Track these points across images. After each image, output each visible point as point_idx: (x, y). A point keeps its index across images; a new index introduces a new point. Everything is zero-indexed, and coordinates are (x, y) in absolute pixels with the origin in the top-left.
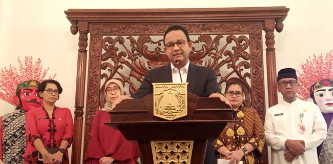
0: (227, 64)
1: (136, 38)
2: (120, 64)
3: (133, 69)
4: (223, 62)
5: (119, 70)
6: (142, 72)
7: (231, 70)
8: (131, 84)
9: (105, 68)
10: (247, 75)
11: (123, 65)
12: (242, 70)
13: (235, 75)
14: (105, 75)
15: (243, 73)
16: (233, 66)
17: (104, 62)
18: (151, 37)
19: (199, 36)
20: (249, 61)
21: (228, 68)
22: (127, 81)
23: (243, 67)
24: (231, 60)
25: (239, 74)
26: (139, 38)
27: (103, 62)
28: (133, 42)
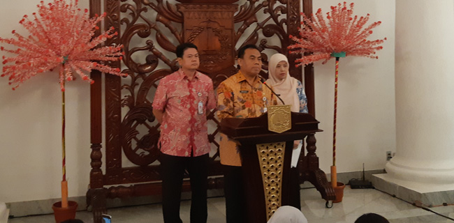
0: (263, 8)
2: (143, 6)
3: (160, 13)
4: (260, 6)
5: (142, 13)
6: (171, 18)
7: (268, 15)
8: (158, 31)
9: (125, 11)
10: (283, 21)
11: (147, 7)
12: (279, 15)
13: (271, 22)
14: (126, 20)
15: (280, 19)
16: (270, 11)
17: (124, 3)
20: (285, 5)
21: (265, 13)
22: (153, 28)
23: (279, 12)
24: (268, 5)
25: (275, 20)
27: (122, 3)
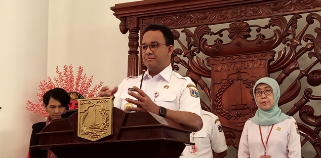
0: (308, 52)
1: (192, 30)
3: (190, 70)
4: (303, 51)
11: (179, 65)
16: (316, 55)
18: (210, 26)
19: (270, 19)
24: (314, 47)
26: (196, 29)
28: (189, 35)
